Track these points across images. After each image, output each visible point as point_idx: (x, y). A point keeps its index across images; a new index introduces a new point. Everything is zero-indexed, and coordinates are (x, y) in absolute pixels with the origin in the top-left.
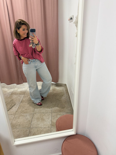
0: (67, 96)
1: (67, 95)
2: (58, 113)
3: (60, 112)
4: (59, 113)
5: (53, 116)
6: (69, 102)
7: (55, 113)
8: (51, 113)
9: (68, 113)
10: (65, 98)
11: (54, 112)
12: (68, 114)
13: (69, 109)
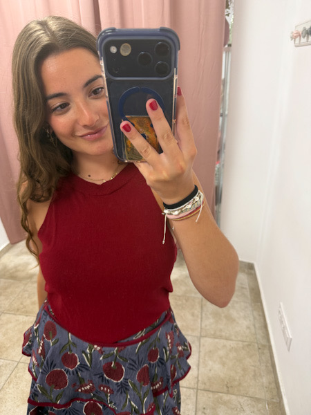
0: (255, 318)
1: (255, 313)
2: (221, 398)
3: (228, 393)
4: (226, 397)
5: (200, 406)
6: (264, 346)
7: (211, 395)
8: (193, 389)
9: (258, 400)
10: (248, 328)
11: (204, 390)
12: (260, 405)
13: (265, 380)
